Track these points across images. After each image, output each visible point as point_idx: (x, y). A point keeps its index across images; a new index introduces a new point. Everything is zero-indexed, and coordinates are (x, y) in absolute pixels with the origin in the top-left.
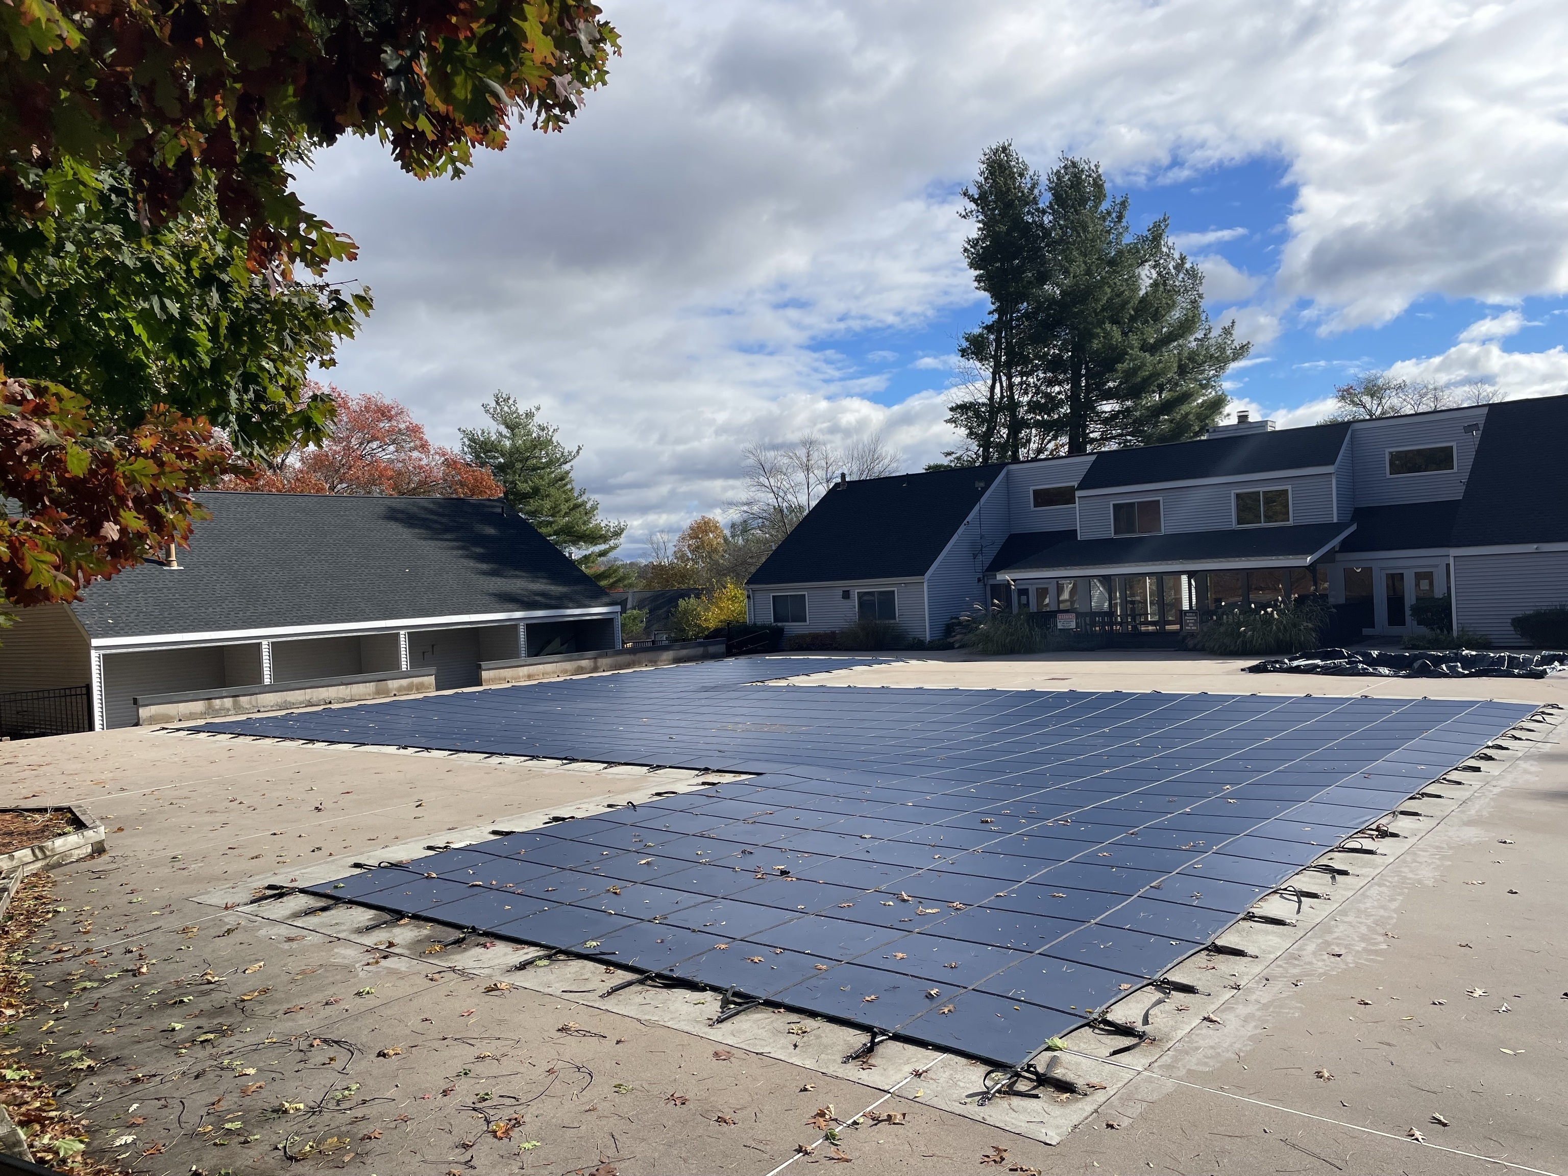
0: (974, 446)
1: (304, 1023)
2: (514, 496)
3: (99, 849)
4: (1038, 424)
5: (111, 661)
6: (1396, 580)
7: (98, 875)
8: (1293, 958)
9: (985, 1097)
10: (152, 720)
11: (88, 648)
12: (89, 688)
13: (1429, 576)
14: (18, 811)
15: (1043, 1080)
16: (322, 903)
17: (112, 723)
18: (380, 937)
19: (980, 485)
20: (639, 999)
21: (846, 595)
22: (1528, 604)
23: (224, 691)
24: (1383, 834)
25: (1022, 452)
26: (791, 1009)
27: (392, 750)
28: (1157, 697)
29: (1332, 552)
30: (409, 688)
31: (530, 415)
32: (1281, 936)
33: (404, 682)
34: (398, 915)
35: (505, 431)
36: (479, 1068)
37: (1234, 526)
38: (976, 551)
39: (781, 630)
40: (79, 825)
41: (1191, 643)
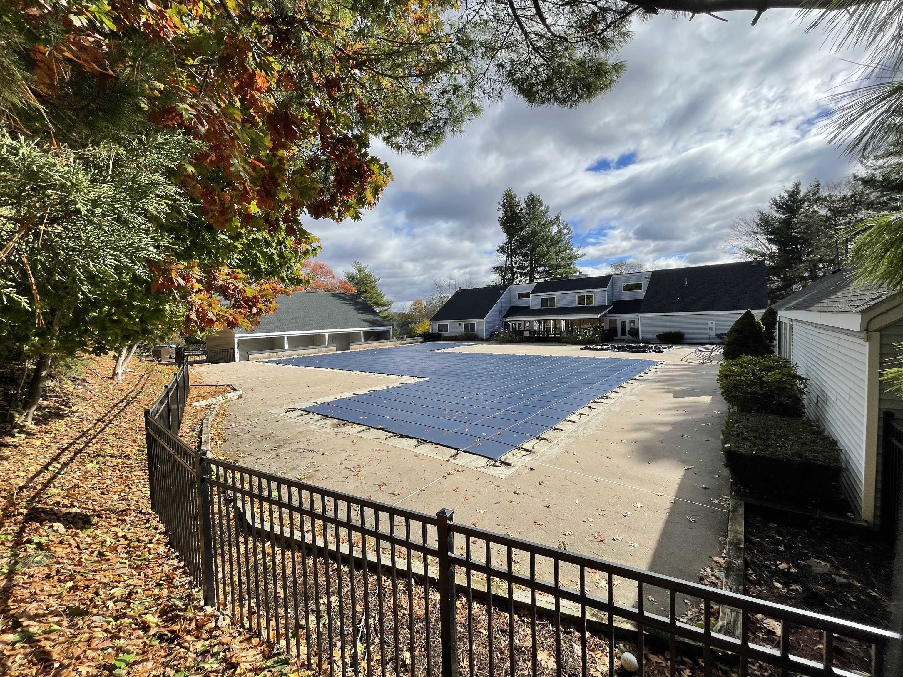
0: (500, 279)
1: (302, 445)
2: (360, 293)
3: (240, 397)
4: (520, 273)
5: (241, 342)
6: (624, 322)
7: (241, 404)
8: (575, 431)
9: (487, 466)
10: (253, 359)
11: (234, 337)
12: (234, 349)
13: (634, 322)
14: (217, 385)
15: (503, 463)
16: (305, 413)
17: (241, 360)
18: (322, 422)
19: (501, 291)
20: (394, 441)
21: (460, 324)
22: (661, 331)
23: (274, 351)
24: (607, 398)
25: (515, 281)
26: (436, 444)
27: (324, 369)
28: (550, 357)
29: (605, 314)
30: (328, 350)
31: (365, 268)
32: (574, 426)
33: (327, 349)
34: (327, 417)
35: (357, 272)
36: (349, 458)
37: (577, 305)
38: (500, 312)
39: (440, 334)
40: (235, 390)
41: (563, 340)
